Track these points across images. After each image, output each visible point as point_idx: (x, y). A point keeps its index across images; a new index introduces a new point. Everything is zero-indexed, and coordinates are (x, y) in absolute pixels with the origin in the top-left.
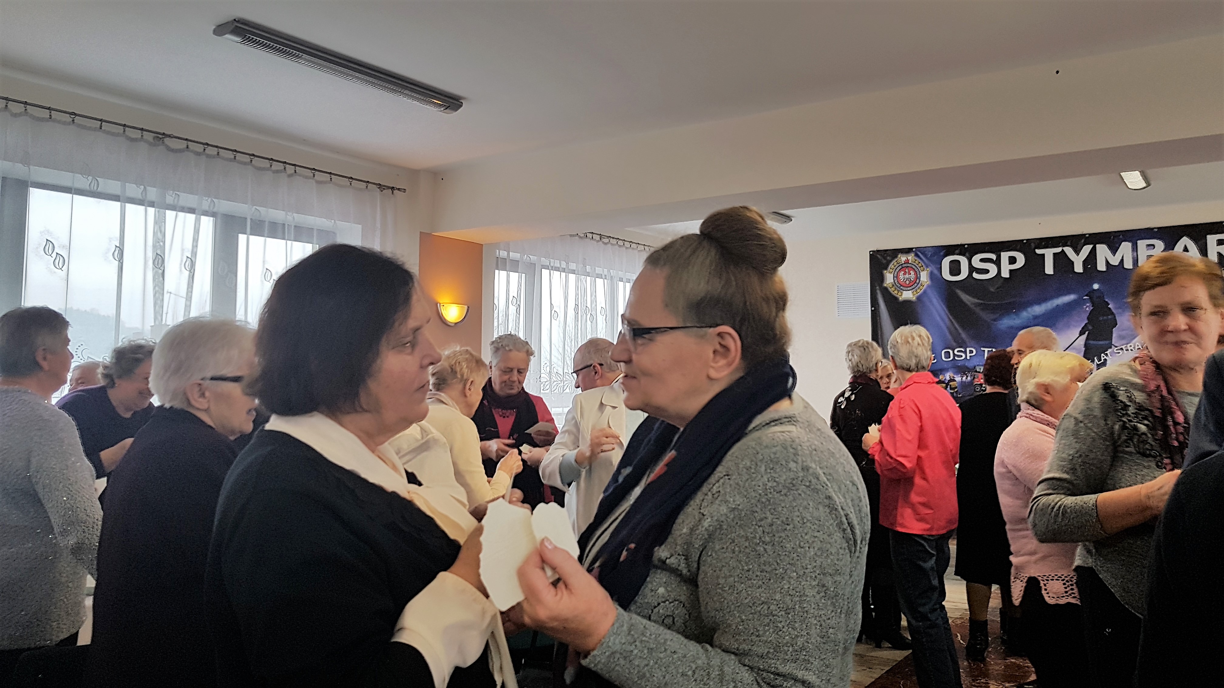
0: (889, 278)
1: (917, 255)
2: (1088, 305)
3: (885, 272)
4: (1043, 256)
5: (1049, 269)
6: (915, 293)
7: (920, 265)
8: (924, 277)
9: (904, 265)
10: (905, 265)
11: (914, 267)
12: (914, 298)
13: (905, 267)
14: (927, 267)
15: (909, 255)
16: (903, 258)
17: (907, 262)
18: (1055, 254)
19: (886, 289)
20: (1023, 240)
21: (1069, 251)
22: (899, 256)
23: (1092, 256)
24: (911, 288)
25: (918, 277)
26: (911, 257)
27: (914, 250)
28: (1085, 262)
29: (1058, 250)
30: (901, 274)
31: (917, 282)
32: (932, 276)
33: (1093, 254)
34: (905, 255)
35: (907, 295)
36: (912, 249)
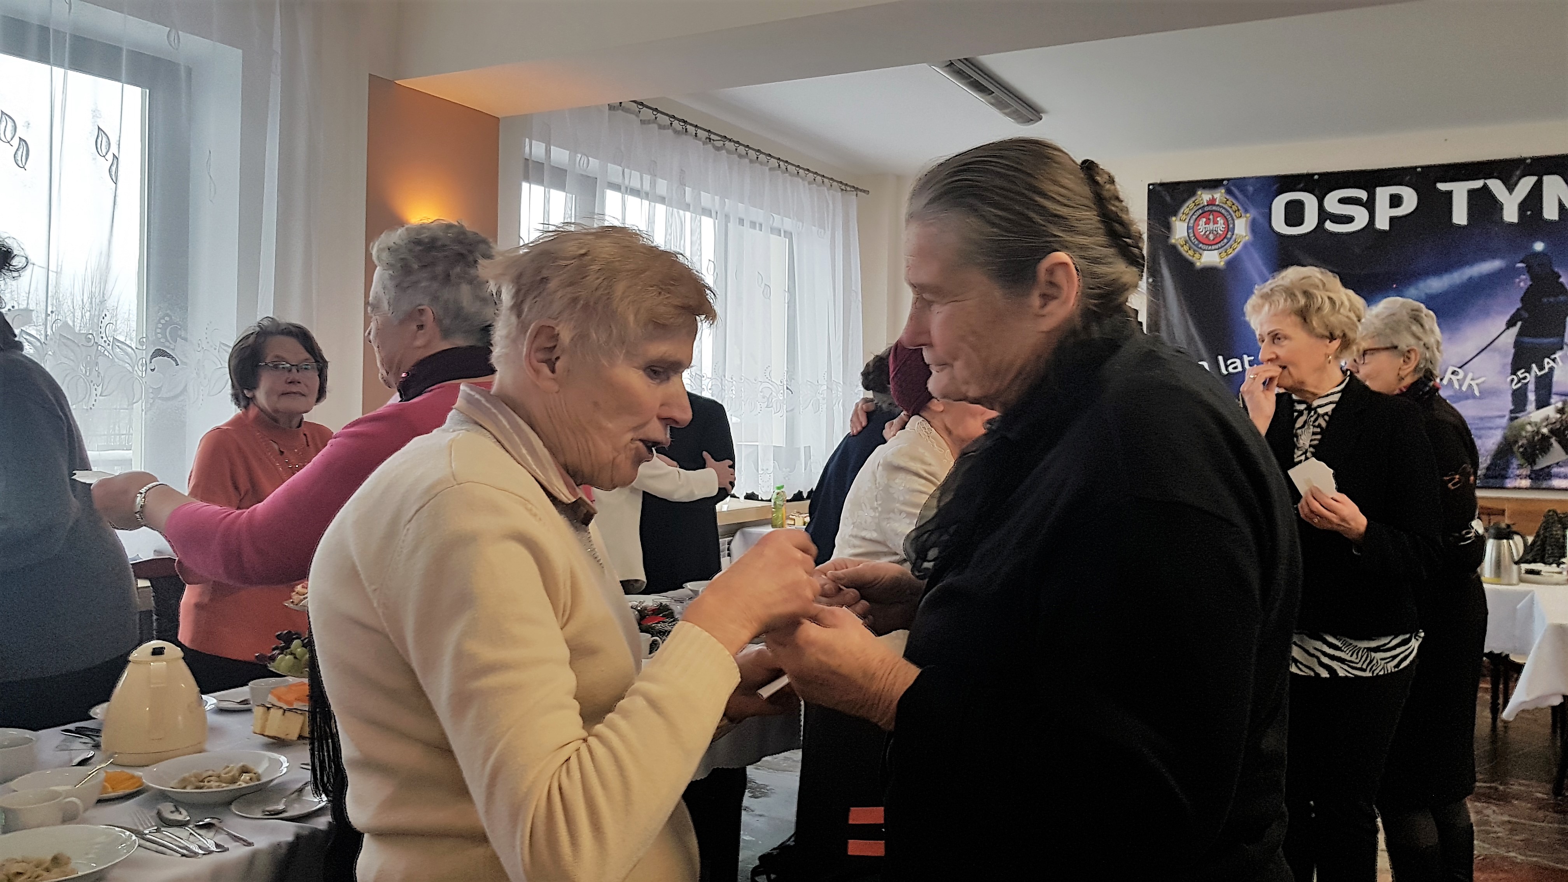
0: (1180, 230)
1: (1229, 192)
2: (1523, 277)
3: (1174, 219)
4: (1450, 193)
5: (1460, 216)
6: (1224, 254)
7: (1234, 208)
8: (1242, 228)
9: (1206, 209)
10: (1209, 208)
11: (1223, 211)
12: (1222, 263)
13: (1208, 211)
14: (1246, 211)
15: (1216, 191)
16: (1205, 196)
17: (1212, 203)
18: (1471, 193)
19: (1174, 247)
20: (1416, 167)
21: (1496, 186)
22: (1199, 193)
23: (1535, 197)
24: (1216, 247)
25: (1230, 228)
26: (1219, 195)
27: (1225, 182)
28: (1523, 206)
29: (1478, 184)
30: (1200, 223)
31: (1229, 236)
32: (1254, 227)
33: (1536, 193)
34: (1207, 191)
35: (1211, 258)
36: (1223, 180)
